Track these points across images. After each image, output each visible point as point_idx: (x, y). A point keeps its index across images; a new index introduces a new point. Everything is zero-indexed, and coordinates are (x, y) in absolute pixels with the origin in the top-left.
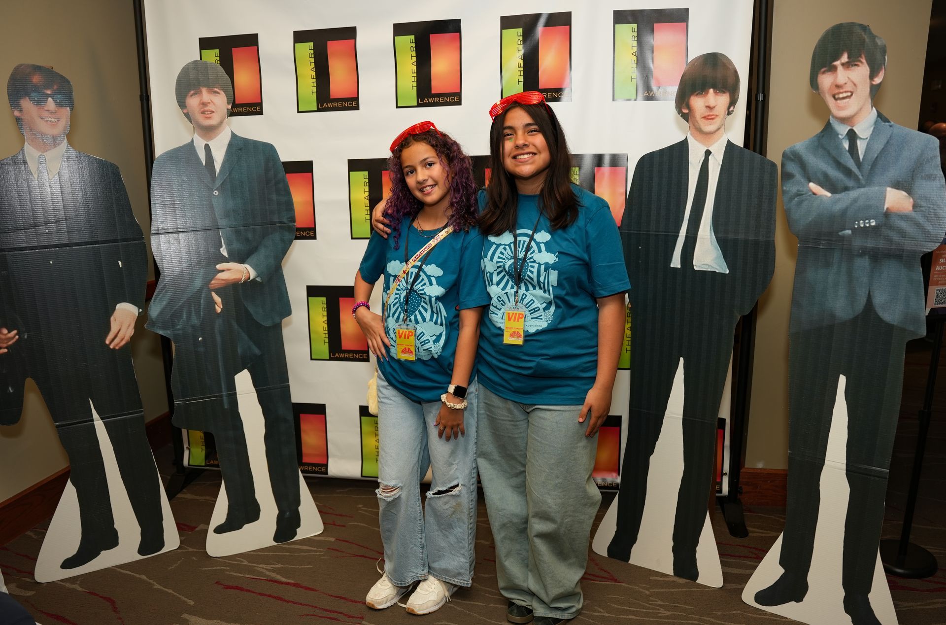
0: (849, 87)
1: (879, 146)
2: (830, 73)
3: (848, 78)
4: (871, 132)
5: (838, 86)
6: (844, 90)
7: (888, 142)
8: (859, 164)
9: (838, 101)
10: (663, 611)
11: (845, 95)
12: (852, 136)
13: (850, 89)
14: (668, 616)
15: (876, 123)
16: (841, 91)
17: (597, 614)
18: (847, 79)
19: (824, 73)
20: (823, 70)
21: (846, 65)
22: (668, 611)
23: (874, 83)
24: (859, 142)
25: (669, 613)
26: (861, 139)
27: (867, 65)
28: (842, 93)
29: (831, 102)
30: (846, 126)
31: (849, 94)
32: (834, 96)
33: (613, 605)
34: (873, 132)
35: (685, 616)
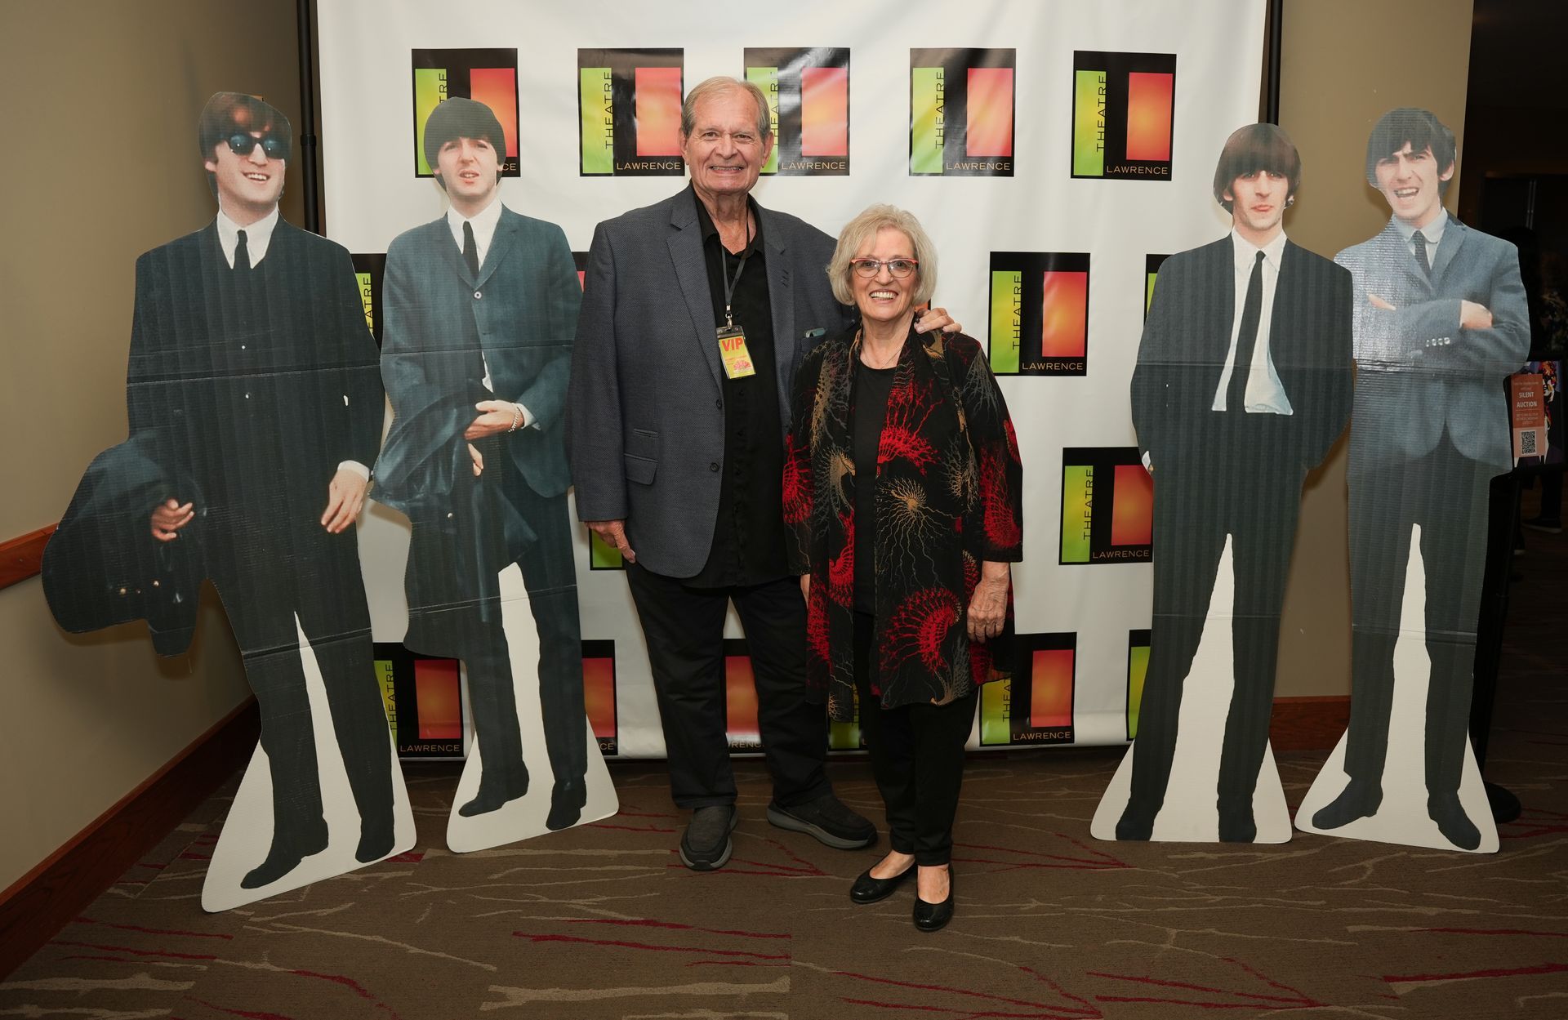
0: (1414, 182)
1: (1450, 252)
2: (1390, 165)
3: (1413, 172)
4: (1441, 236)
5: (1400, 181)
6: (1408, 185)
7: (1461, 247)
8: (1429, 274)
9: (1402, 198)
10: (1211, 897)
11: (1409, 191)
12: (1419, 240)
13: (1415, 185)
14: (1219, 902)
15: (1447, 224)
16: (1405, 186)
17: (1126, 910)
18: (1411, 173)
19: (1383, 163)
20: (1382, 160)
21: (1410, 157)
22: (1216, 895)
23: (1443, 179)
24: (1427, 247)
25: (1219, 898)
26: (1430, 243)
27: (1434, 159)
28: (1405, 189)
29: (1392, 199)
30: (1411, 228)
31: (1414, 190)
32: (1396, 192)
33: (1140, 897)
34: (1444, 235)
35: (1242, 900)
